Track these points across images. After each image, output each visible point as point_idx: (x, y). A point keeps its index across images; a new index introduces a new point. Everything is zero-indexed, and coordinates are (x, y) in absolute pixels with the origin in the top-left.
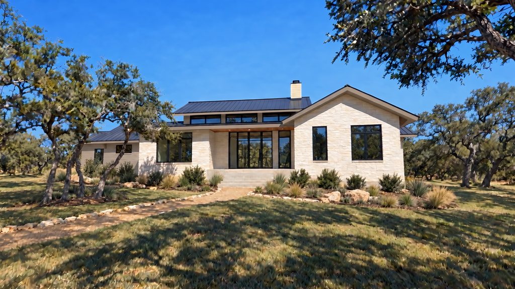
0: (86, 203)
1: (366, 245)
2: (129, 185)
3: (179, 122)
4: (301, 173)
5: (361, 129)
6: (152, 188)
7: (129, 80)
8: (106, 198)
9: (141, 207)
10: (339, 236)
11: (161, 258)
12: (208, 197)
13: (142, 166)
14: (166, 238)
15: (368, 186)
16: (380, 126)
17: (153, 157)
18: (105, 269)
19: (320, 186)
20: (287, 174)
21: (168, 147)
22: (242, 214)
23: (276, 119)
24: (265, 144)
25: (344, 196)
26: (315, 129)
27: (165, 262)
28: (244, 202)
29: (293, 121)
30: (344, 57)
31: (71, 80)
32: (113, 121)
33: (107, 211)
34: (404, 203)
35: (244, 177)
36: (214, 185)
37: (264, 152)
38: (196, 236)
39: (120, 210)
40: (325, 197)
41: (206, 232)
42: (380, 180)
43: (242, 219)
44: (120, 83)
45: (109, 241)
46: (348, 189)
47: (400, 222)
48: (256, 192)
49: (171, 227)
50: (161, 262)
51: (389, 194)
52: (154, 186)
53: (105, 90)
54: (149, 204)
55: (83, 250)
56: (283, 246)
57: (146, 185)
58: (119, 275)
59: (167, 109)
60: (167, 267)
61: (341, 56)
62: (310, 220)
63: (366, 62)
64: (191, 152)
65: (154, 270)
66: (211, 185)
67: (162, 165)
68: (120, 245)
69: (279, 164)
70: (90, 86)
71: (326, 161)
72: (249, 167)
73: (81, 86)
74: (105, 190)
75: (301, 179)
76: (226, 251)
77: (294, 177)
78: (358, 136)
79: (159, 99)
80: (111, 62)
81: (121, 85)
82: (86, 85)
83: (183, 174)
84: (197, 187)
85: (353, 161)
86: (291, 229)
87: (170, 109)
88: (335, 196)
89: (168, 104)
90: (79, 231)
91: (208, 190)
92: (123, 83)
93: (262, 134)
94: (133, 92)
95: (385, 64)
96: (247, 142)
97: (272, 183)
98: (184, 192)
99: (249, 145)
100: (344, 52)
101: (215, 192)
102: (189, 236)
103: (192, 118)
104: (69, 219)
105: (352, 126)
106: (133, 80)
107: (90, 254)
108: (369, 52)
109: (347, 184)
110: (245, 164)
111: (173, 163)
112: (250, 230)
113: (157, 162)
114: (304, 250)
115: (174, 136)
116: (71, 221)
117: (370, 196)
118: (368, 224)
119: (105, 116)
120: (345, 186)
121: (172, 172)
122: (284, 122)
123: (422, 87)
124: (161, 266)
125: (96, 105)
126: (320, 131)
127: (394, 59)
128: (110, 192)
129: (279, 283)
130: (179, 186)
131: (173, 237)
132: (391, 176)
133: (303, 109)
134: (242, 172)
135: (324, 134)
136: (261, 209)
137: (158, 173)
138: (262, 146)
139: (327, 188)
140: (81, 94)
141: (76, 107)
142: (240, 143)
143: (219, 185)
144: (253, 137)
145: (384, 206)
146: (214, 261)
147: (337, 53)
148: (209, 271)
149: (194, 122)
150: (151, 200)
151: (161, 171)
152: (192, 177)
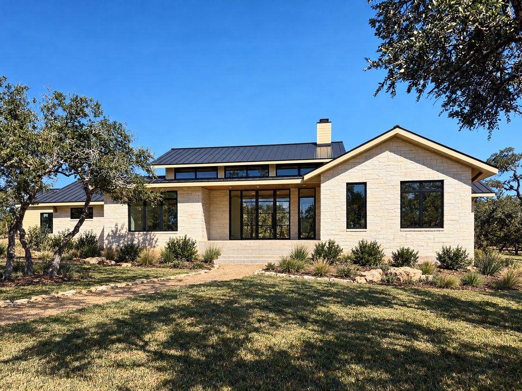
0: (38, 283)
1: (409, 329)
2: (93, 261)
3: (160, 177)
4: (329, 245)
5: (416, 186)
6: (124, 265)
7: (88, 118)
8: (64, 276)
9: (112, 288)
10: (375, 320)
11: (146, 343)
12: (202, 276)
13: (109, 235)
14: (150, 322)
15: (420, 261)
16: (442, 182)
17: (123, 225)
18: (80, 354)
19: (355, 263)
20: (310, 246)
21: (144, 210)
22: (248, 296)
23: (295, 172)
24: (280, 206)
25: (386, 275)
26: (350, 186)
27: (153, 347)
28: (251, 281)
29: (319, 175)
30: (389, 87)
31: (6, 119)
32: (68, 176)
33: (69, 293)
34: (468, 283)
35: (250, 251)
36: (209, 260)
37: (279, 216)
38: (189, 321)
39: (84, 292)
40: (362, 276)
41: (201, 315)
42: (439, 254)
43: (249, 301)
44: (76, 124)
45: (78, 326)
46: (393, 265)
47: (458, 305)
48: (267, 270)
49: (156, 310)
50: (147, 348)
51: (449, 271)
52: (126, 262)
53: (55, 133)
54: (123, 285)
55: (47, 336)
56: (302, 330)
57: (117, 261)
58: (97, 361)
59: (142, 159)
60: (155, 353)
61: (386, 87)
62: (338, 302)
63: (418, 94)
64: (176, 217)
65: (140, 356)
66: (206, 262)
67: (136, 235)
68: (93, 330)
69: (300, 233)
70: (34, 128)
71: (365, 230)
72: (257, 238)
73: (21, 128)
74: (62, 267)
75: (330, 253)
76: (228, 336)
77: (319, 251)
78: (411, 196)
79: (131, 145)
80: (61, 95)
81: (76, 127)
82: (29, 126)
83: (167, 246)
84: (186, 263)
85: (402, 229)
86: (312, 312)
87: (146, 158)
88: (375, 275)
89: (144, 152)
90: (36, 314)
91: (201, 267)
92: (79, 122)
93: (275, 192)
94: (95, 135)
95: (443, 98)
96: (254, 203)
97: (289, 259)
98: (168, 269)
99: (257, 208)
100: (389, 82)
101: (210, 270)
102: (179, 321)
103: (177, 170)
104: (19, 302)
105: (402, 183)
106: (93, 119)
107: (57, 339)
108: (422, 82)
109: (392, 260)
110: (252, 234)
111: (153, 232)
112: (258, 314)
113: (130, 230)
114: (328, 335)
115: (152, 196)
116: (23, 304)
117: (423, 274)
118: (417, 306)
119: (58, 169)
120: (390, 262)
121: (150, 244)
122: (306, 177)
123: (489, 128)
124: (149, 351)
125: (44, 153)
126: (356, 189)
127: (453, 92)
128: (68, 270)
129: (294, 367)
130: (161, 263)
131: (160, 321)
132: (454, 248)
133: (334, 159)
134: (248, 244)
135: (363, 193)
136: (273, 290)
137: (132, 246)
138: (275, 208)
139: (364, 265)
140: (23, 139)
141: (18, 156)
142: (245, 205)
143: (215, 261)
144: (263, 197)
145: (440, 287)
146: (213, 347)
147: (380, 83)
148: (207, 357)
149: (179, 176)
150: (125, 280)
151: (136, 242)
152: (179, 251)
